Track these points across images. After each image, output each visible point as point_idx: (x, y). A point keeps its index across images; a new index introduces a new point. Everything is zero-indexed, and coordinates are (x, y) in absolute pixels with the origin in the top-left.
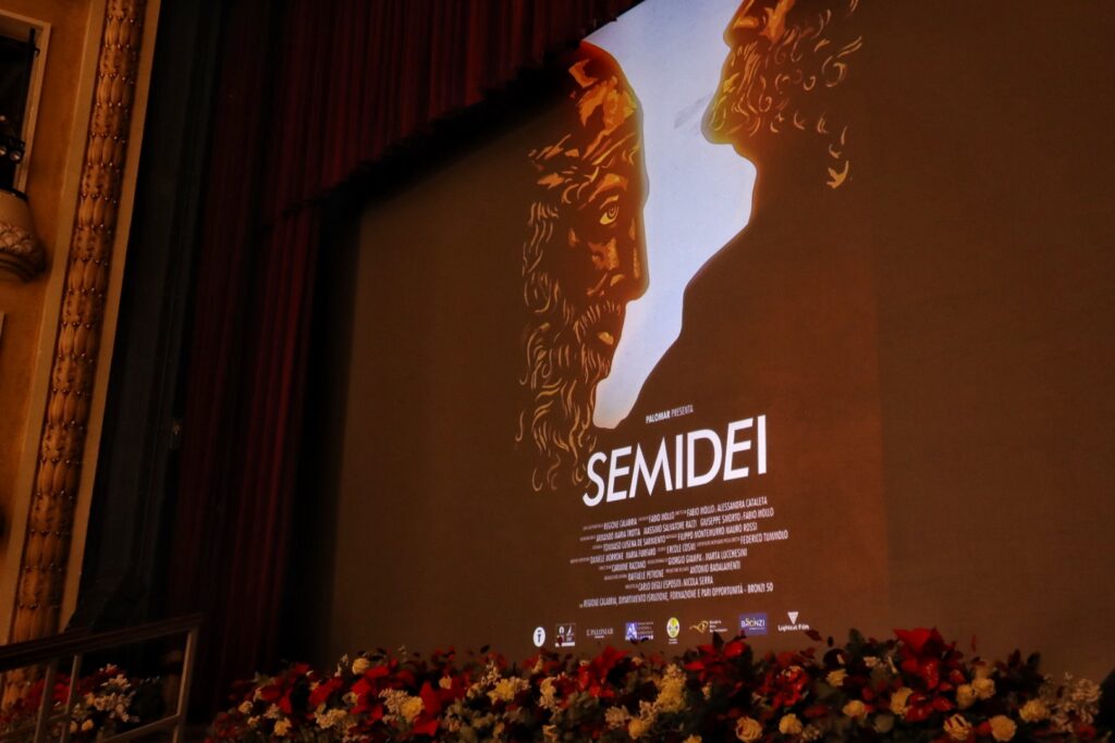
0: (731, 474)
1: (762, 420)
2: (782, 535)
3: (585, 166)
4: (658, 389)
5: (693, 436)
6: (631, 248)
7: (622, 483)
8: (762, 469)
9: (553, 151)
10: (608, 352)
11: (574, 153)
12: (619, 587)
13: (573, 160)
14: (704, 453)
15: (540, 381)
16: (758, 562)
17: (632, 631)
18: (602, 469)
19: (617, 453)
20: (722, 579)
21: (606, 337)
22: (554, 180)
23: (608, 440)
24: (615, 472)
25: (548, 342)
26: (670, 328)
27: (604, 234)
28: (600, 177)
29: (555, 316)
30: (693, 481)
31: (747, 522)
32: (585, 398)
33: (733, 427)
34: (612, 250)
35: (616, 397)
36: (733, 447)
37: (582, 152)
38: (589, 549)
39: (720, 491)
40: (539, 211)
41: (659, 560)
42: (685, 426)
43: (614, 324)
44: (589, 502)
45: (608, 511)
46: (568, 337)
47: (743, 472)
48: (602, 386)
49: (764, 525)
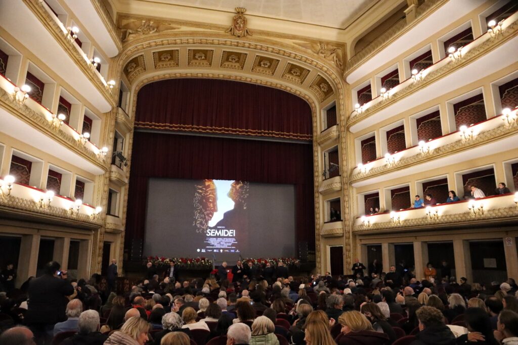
0: (230, 235)
1: (234, 231)
2: (236, 243)
3: (207, 192)
4: (219, 224)
5: (225, 230)
6: (215, 206)
7: (213, 234)
8: (234, 235)
9: (200, 187)
10: (211, 218)
11: (204, 189)
12: (213, 246)
13: (204, 190)
14: (226, 233)
15: (198, 218)
16: (233, 245)
17: (215, 251)
18: (210, 232)
19: (212, 230)
20: (228, 246)
21: (210, 215)
22: (200, 191)
23: (211, 228)
24: (212, 232)
25: (199, 213)
26: (221, 217)
27: (210, 202)
28: (209, 194)
29: (201, 210)
30: (225, 235)
31: (232, 241)
32: (207, 222)
33: (230, 231)
34: (212, 205)
35: (212, 223)
36: (230, 233)
37: (206, 189)
38: (208, 241)
39: (228, 237)
40: (197, 194)
41: (220, 243)
42: (223, 229)
43: (212, 215)
44: (207, 235)
45: (210, 237)
46: (203, 213)
47: (232, 235)
48: (210, 222)
49: (234, 241)
